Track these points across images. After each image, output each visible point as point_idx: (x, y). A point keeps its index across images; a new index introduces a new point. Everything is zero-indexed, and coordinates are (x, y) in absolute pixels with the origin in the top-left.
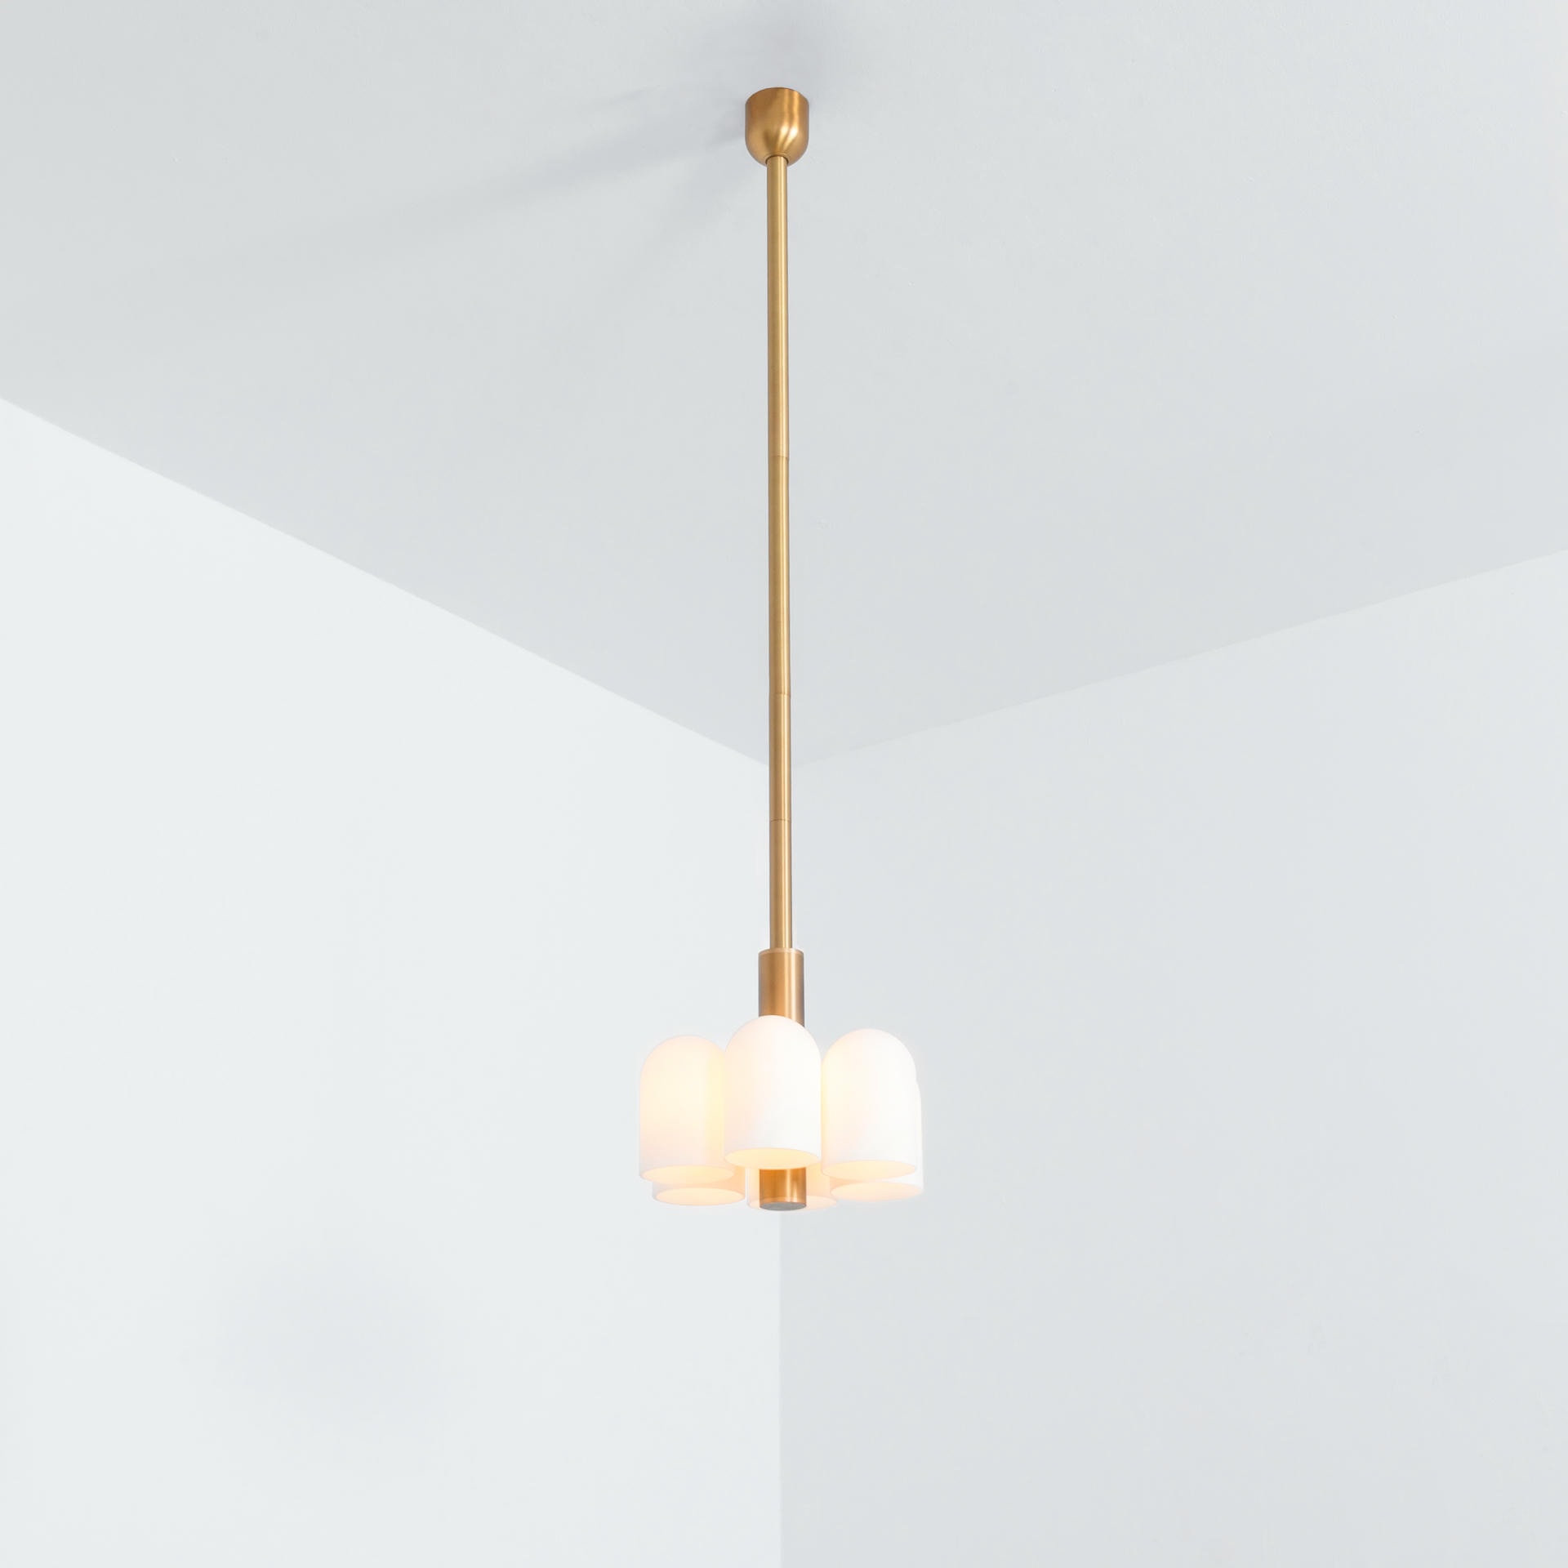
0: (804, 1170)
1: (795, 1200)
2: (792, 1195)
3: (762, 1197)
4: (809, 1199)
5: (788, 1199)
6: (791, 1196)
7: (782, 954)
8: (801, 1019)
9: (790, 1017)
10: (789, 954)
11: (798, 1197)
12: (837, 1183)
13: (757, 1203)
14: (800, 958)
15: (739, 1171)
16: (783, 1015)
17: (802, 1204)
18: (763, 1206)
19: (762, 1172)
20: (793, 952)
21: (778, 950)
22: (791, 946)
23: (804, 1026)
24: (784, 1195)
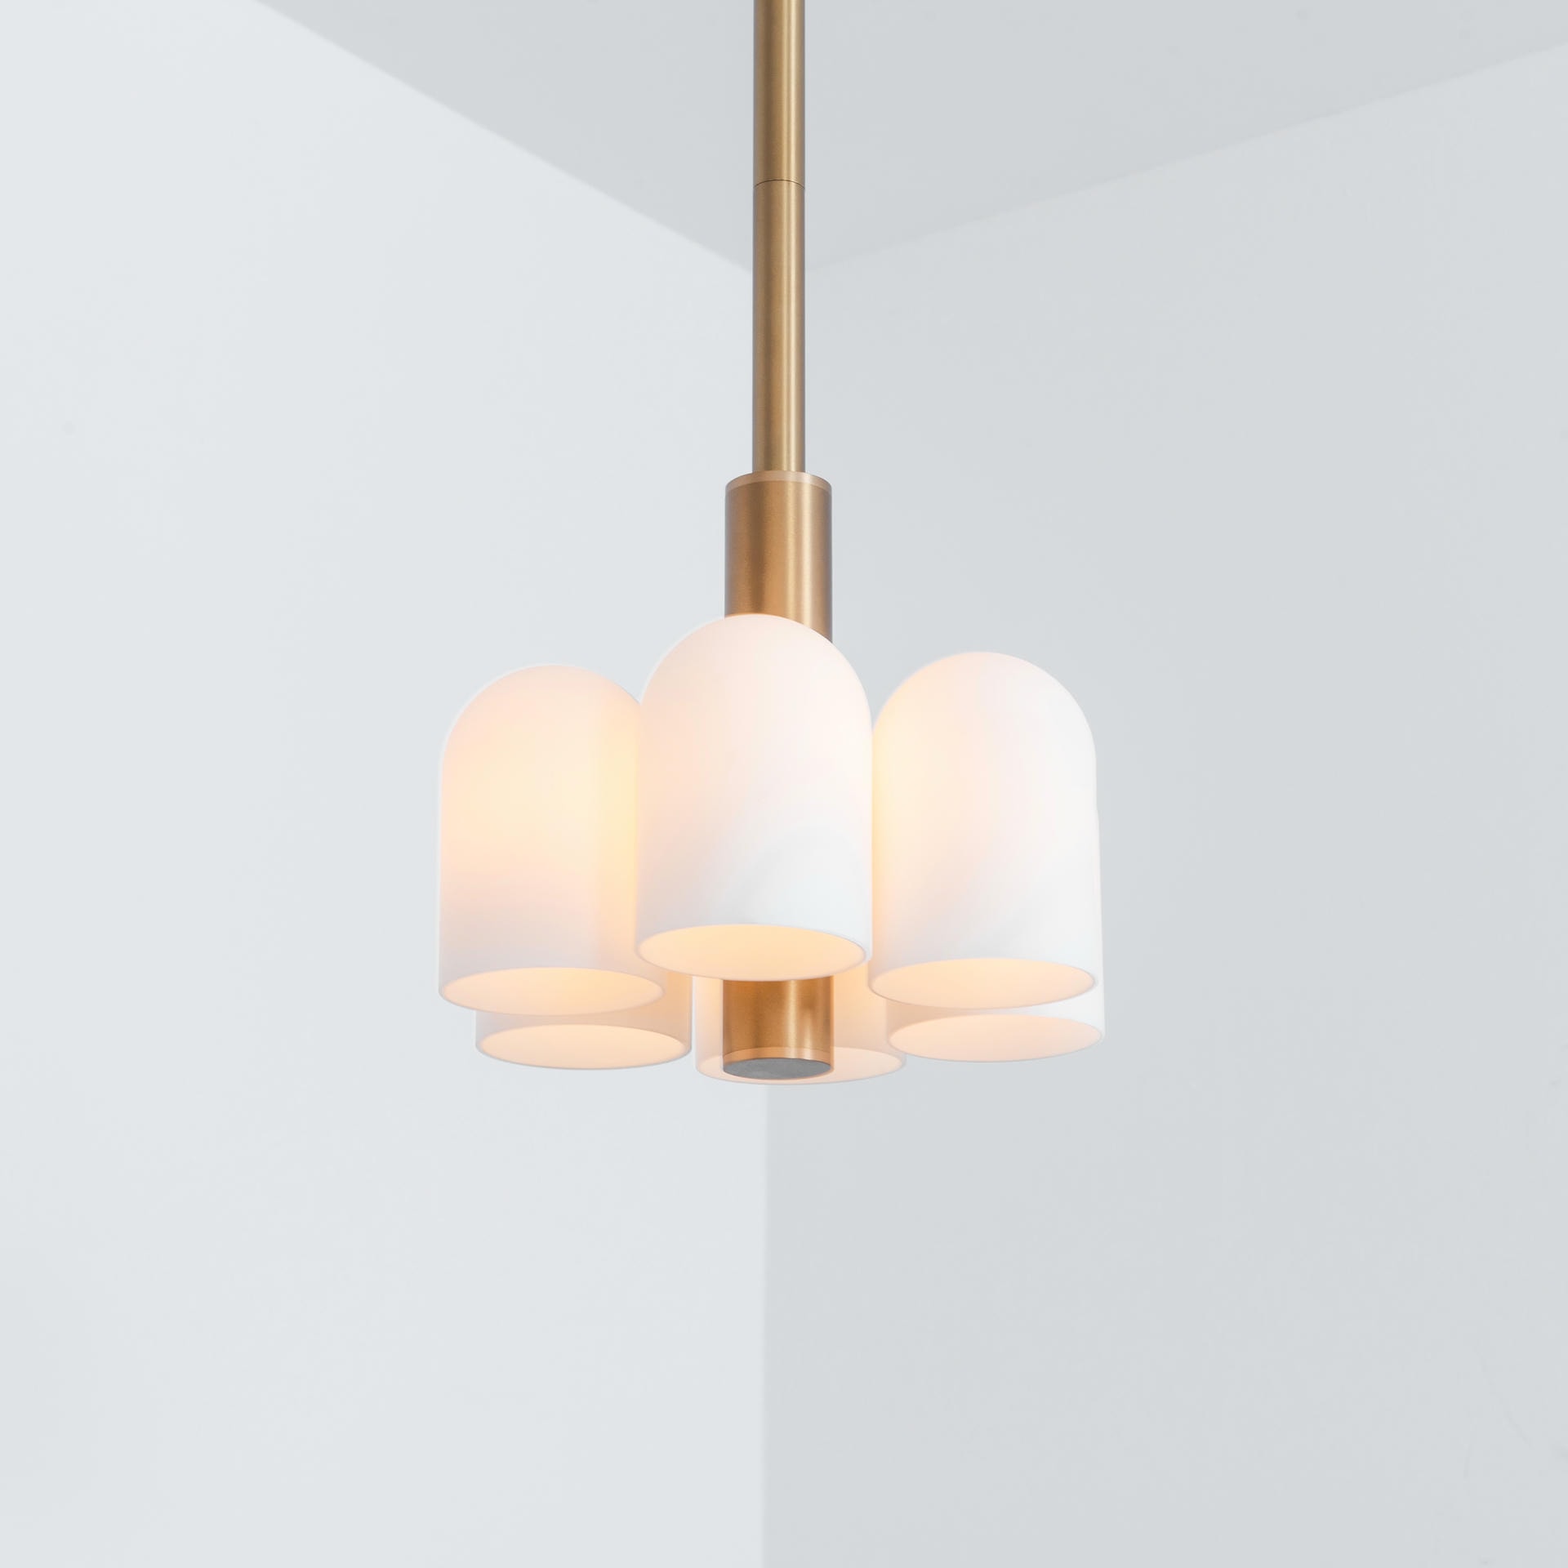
0: (827, 982)
1: (808, 1055)
2: (800, 1045)
3: (728, 1049)
4: (839, 1054)
5: (792, 1053)
6: (796, 1041)
7: (782, 484)
8: (825, 625)
9: (799, 619)
10: (798, 486)
11: (815, 1048)
12: (904, 1014)
13: (718, 1061)
14: (823, 495)
15: (674, 986)
16: (784, 614)
17: (822, 1066)
18: (730, 1067)
19: (728, 985)
20: (807, 479)
21: (771, 476)
22: (801, 467)
23: (830, 640)
24: (781, 1042)
